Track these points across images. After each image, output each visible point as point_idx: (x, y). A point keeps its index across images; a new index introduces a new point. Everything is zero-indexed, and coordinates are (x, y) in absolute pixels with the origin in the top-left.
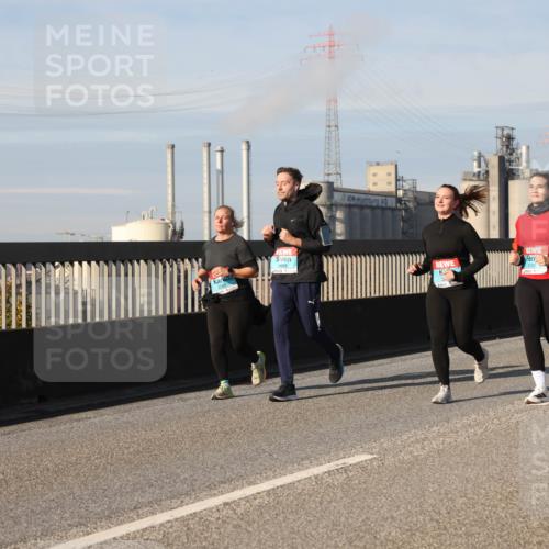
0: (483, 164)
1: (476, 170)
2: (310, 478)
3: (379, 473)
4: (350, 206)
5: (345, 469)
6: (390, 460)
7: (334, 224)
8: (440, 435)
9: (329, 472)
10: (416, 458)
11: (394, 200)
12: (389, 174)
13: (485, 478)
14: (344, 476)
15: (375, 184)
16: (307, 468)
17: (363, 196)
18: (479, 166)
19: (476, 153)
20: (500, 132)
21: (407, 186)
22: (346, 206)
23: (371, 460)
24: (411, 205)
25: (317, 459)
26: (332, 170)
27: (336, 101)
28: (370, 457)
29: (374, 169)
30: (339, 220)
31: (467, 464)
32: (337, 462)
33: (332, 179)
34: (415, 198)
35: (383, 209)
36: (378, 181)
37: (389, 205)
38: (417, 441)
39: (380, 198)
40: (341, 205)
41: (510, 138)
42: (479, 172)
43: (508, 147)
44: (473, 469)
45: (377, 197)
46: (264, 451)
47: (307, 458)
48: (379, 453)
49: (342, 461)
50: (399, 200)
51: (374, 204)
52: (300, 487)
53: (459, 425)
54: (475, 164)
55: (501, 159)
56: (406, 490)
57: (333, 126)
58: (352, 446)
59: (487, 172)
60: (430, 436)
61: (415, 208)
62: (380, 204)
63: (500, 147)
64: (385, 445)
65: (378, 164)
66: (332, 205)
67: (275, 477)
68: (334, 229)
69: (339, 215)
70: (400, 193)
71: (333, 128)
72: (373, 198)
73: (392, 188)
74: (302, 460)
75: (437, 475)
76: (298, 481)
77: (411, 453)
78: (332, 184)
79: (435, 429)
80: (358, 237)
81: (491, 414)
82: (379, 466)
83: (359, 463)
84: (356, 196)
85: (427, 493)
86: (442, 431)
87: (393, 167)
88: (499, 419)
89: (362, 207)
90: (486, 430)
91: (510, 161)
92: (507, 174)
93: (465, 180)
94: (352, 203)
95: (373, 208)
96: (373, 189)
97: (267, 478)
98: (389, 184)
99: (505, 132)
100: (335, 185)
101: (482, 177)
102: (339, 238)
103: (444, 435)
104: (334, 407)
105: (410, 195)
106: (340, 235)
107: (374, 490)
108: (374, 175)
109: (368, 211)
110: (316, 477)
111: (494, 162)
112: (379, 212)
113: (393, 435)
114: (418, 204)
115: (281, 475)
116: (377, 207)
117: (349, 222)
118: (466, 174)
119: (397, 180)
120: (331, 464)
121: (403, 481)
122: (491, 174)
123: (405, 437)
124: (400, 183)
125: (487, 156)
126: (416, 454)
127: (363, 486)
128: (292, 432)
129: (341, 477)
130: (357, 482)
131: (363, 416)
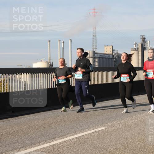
0: (137, 46)
1: (135, 47)
2: (88, 134)
3: (107, 133)
4: (100, 58)
5: (98, 131)
6: (110, 129)
7: (95, 63)
8: (124, 122)
9: (93, 132)
10: (118, 128)
11: (112, 56)
12: (111, 49)
13: (137, 134)
14: (98, 133)
15: (106, 51)
16: (87, 131)
17: (103, 55)
18: (136, 46)
19: (135, 43)
20: (142, 37)
21: (115, 52)
22: (98, 58)
23: (105, 129)
24: (117, 57)
25: (90, 129)
26: (94, 47)
27: (96, 28)
28: (105, 128)
29: (106, 47)
30: (97, 62)
31: (132, 130)
32: (96, 130)
33: (94, 50)
34: (118, 55)
35: (109, 58)
36: (107, 51)
37: (111, 57)
38: (118, 124)
39: (108, 55)
40: (97, 57)
41: (144, 39)
43: (144, 41)
44: (134, 132)
46: (75, 126)
47: (87, 128)
48: (107, 127)
49: (97, 129)
50: (113, 56)
51: (106, 57)
53: (130, 119)
54: (135, 46)
55: (142, 45)
56: (115, 137)
57: (95, 35)
58: (100, 125)
59: (138, 48)
60: (122, 122)
61: (118, 58)
62: (108, 57)
63: (142, 41)
64: (109, 125)
65: (107, 46)
66: (94, 57)
67: (78, 134)
68: (95, 64)
69: (96, 60)
70: (114, 54)
71: (95, 36)
72: (106, 55)
73: (111, 53)
75: (124, 133)
76: (85, 135)
77: (116, 127)
78: (95, 51)
79: (123, 120)
80: (102, 66)
81: (139, 116)
82: (107, 131)
83: (102, 130)
84: (101, 55)
85: (121, 138)
87: (112, 47)
88: (141, 117)
89: (103, 58)
90: (137, 121)
91: (144, 45)
92: (144, 49)
93: (132, 50)
95: (106, 58)
96: (106, 53)
97: (76, 134)
98: (111, 51)
99: (143, 37)
100: (95, 52)
101: (136, 50)
102: (96, 67)
103: (126, 122)
104: (95, 114)
105: (117, 55)
106: (97, 66)
107: (106, 137)
108: (106, 49)
109: (104, 59)
110: (90, 134)
111: (140, 45)
112: (108, 59)
113: (112, 122)
115: (80, 133)
116: (107, 58)
117: (99, 62)
118: (132, 48)
119: (113, 50)
120: (94, 130)
121: (114, 135)
122: (139, 48)
123: (115, 122)
124: (113, 51)
125: (138, 44)
126: (118, 127)
127: (103, 136)
128: (83, 121)
129: (97, 134)
130: (101, 135)
131: (103, 117)
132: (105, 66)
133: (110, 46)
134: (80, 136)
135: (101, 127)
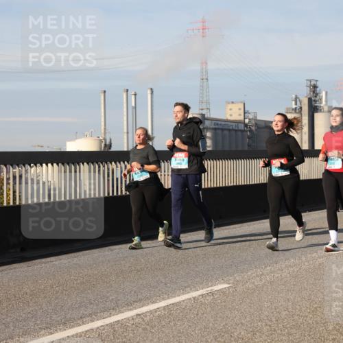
0: (298, 103)
1: (294, 106)
2: (190, 299)
3: (234, 296)
4: (215, 129)
5: (212, 293)
6: (240, 288)
8: (271, 272)
9: (202, 295)
10: (257, 286)
11: (243, 125)
12: (240, 109)
13: (299, 299)
14: (212, 297)
15: (231, 115)
16: (189, 292)
17: (223, 123)
18: (296, 104)
19: (294, 96)
20: (309, 83)
21: (251, 116)
22: (213, 129)
23: (229, 288)
24: (253, 128)
25: (195, 287)
26: (204, 107)
27: (206, 64)
28: (228, 286)
29: (230, 106)
30: (209, 138)
31: (288, 290)
32: (207, 289)
33: (204, 112)
34: (256, 124)
35: (236, 130)
36: (233, 113)
37: (240, 128)
38: (257, 276)
39: (234, 124)
40: (210, 129)
41: (315, 87)
42: (296, 108)
43: (314, 92)
44: (292, 293)
45: (232, 123)
46: (162, 282)
47: (189, 286)
48: (233, 283)
49: (210, 288)
50: (246, 125)
51: (231, 128)
52: (184, 304)
53: (283, 266)
54: (294, 102)
55: (310, 100)
56: (250, 306)
57: (204, 79)
58: (217, 279)
59: (301, 108)
60: (265, 272)
61: (256, 130)
62: (234, 128)
63: (309, 92)
64: (237, 278)
65: (233, 103)
66: (204, 128)
67: (168, 298)
69: (209, 134)
70: (247, 121)
71: (205, 81)
72: (230, 124)
73: (242, 118)
74: (185, 287)
75: (270, 297)
76: (183, 301)
77: (254, 283)
78: (204, 115)
79: (268, 268)
80: (220, 148)
81: (304, 259)
82: (233, 291)
83: (220, 290)
84: (219, 122)
85: (263, 308)
86: (273, 269)
87: (242, 105)
88: (308, 262)
89: (222, 130)
90: (300, 269)
91: (315, 101)
92: (313, 109)
93: (287, 113)
94: (217, 127)
95: (229, 130)
96: (230, 118)
97: (164, 299)
98: (240, 115)
99: (312, 83)
100: (206, 116)
101: (297, 111)
102: (208, 149)
103: (274, 272)
104: (205, 255)
105: (253, 122)
106: (209, 147)
107: (230, 306)
108: (231, 109)
109: (226, 132)
110: (194, 298)
111: (306, 101)
112: (233, 132)
113: (243, 273)
114: (258, 128)
115: (172, 297)
116: (232, 130)
117: (214, 139)
118: (287, 109)
119: (245, 113)
120: (204, 290)
121: (248, 301)
122: (303, 109)
123: (249, 273)
124: (247, 115)
125: (301, 98)
126: (256, 284)
127: (224, 304)
128: (179, 270)
129: (210, 298)
130: (219, 301)
131: (223, 260)
132: (227, 148)
133: (238, 103)
134: (173, 304)
135: (221, 283)
